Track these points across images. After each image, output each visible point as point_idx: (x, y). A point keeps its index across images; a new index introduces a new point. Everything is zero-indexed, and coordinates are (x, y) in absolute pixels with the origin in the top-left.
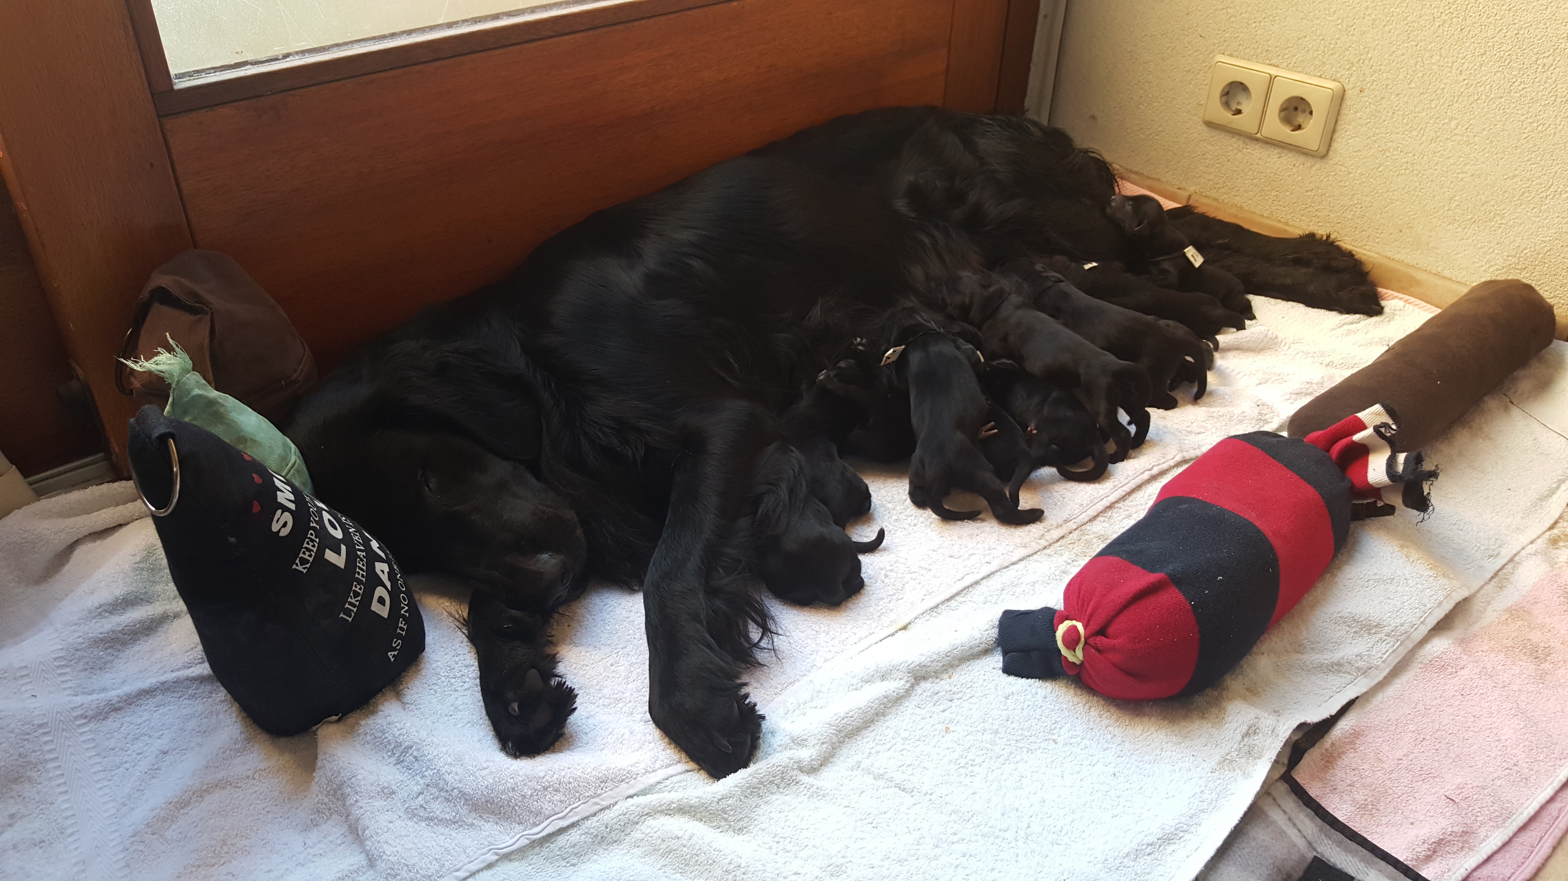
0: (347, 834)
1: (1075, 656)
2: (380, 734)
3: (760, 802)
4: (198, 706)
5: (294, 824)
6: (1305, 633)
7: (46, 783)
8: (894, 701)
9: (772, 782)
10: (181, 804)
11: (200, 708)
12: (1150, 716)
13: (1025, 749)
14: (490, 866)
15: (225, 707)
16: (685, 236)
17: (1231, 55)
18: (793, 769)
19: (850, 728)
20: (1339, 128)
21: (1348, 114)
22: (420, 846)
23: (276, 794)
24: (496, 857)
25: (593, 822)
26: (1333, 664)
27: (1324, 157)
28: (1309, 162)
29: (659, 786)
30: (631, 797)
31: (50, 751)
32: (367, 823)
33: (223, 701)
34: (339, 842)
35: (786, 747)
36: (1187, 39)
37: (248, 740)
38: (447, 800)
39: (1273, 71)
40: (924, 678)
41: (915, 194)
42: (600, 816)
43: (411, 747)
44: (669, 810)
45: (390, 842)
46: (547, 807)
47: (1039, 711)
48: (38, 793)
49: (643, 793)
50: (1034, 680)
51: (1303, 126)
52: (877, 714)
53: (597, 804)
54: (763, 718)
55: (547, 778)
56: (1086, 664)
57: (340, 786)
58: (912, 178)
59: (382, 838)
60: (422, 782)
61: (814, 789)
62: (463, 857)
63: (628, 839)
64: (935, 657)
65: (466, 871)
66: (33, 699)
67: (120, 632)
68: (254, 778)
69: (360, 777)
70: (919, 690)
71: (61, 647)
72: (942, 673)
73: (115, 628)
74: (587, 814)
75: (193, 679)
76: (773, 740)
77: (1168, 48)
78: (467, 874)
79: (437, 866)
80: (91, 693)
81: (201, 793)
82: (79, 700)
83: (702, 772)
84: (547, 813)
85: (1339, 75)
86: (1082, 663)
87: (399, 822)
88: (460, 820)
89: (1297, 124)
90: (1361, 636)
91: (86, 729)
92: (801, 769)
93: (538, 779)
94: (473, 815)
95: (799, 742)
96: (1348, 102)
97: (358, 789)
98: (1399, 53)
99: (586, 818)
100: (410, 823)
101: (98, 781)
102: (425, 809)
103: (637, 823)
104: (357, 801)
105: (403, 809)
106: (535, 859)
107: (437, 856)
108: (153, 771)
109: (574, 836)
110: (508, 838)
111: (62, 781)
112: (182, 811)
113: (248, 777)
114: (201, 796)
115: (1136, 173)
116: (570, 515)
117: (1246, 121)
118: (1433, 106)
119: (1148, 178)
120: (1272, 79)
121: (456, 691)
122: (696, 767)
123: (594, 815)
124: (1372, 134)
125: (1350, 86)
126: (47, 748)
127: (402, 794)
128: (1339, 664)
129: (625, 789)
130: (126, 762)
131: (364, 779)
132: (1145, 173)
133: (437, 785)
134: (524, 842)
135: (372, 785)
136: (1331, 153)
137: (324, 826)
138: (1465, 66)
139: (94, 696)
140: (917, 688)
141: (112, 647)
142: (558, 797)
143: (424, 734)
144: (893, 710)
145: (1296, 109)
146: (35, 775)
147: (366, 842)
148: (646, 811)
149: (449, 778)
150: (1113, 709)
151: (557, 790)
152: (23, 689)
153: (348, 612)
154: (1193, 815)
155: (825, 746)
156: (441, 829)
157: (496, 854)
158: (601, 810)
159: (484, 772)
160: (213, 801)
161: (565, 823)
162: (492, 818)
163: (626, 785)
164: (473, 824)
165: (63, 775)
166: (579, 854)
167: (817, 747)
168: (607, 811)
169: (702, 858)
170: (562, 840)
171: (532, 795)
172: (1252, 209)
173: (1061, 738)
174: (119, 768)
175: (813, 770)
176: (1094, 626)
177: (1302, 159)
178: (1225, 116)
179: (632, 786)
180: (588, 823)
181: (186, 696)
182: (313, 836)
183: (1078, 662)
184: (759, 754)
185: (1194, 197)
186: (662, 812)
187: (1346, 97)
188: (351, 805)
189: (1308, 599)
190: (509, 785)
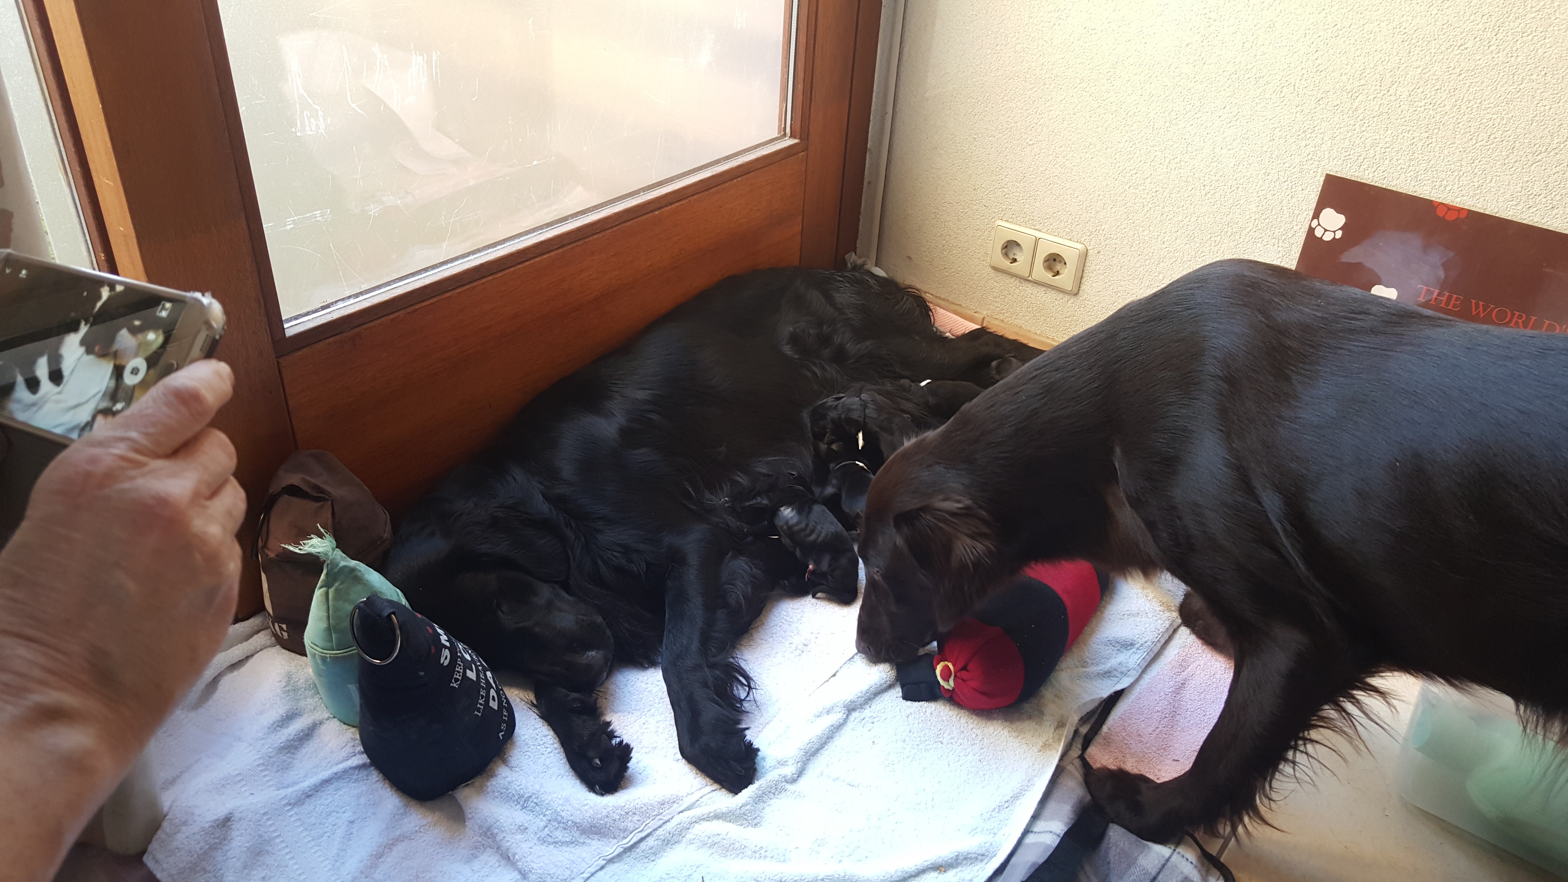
0: (500, 859)
1: (949, 685)
2: (505, 791)
3: (765, 805)
4: (362, 787)
5: (459, 858)
6: (1087, 653)
7: (279, 853)
8: (838, 727)
9: (770, 792)
10: (378, 856)
11: (364, 788)
12: (997, 719)
13: (923, 750)
14: (602, 868)
15: (380, 785)
16: (641, 395)
17: (1007, 221)
18: (782, 782)
19: (813, 749)
20: (1085, 275)
21: (1090, 266)
22: (554, 861)
23: (439, 840)
24: (605, 862)
25: (660, 832)
26: (1106, 673)
27: (1076, 294)
28: (1067, 298)
29: (698, 803)
30: (682, 812)
31: (274, 831)
32: (515, 851)
33: (377, 781)
34: (496, 865)
35: (775, 768)
36: (975, 207)
37: (406, 806)
38: (565, 829)
39: (1038, 234)
40: (854, 710)
41: (795, 340)
42: (664, 827)
43: (531, 797)
44: (708, 818)
45: (535, 861)
46: (631, 826)
47: (929, 723)
48: (275, 860)
49: (688, 808)
50: (923, 703)
51: (1060, 272)
52: (828, 738)
53: (661, 819)
54: (758, 750)
55: (627, 806)
56: (956, 690)
57: (489, 829)
58: (791, 329)
59: (529, 859)
60: (544, 819)
61: (797, 793)
62: (584, 864)
63: (684, 840)
64: (859, 694)
65: (588, 873)
66: (252, 797)
67: (292, 740)
68: (421, 832)
69: (502, 821)
70: (852, 718)
71: (259, 756)
72: (865, 704)
73: (289, 738)
74: (655, 827)
75: (355, 768)
76: (765, 764)
77: (962, 212)
78: (589, 875)
79: (568, 872)
80: (287, 787)
81: (390, 846)
82: (283, 793)
83: (723, 790)
84: (631, 829)
85: (1083, 239)
86: (954, 689)
87: (535, 847)
88: (576, 841)
89: (1055, 270)
90: (1122, 652)
91: (293, 813)
92: (786, 781)
93: (622, 808)
94: (584, 836)
95: (782, 763)
96: (1090, 258)
97: (503, 829)
98: (1122, 227)
99: (656, 829)
100: (543, 847)
101: (311, 848)
102: (551, 836)
103: (689, 828)
104: (504, 837)
105: (536, 839)
106: (629, 859)
107: (568, 866)
108: (348, 836)
109: (650, 842)
110: (608, 849)
111: (288, 850)
112: (381, 860)
113: (417, 831)
114: (390, 849)
115: (944, 300)
116: (599, 619)
117: (1021, 266)
118: (1147, 264)
119: (952, 303)
120: (1037, 240)
121: (543, 754)
122: (719, 787)
123: (660, 827)
124: (1107, 281)
125: (1091, 247)
126: (271, 829)
127: (533, 828)
128: (1109, 672)
129: (676, 808)
130: (326, 832)
131: (505, 822)
132: (950, 299)
133: (556, 820)
134: (620, 850)
135: (511, 825)
136: (1080, 292)
137: (482, 857)
138: (1166, 239)
139: (290, 790)
140: (850, 717)
141: (289, 752)
142: (636, 818)
143: (537, 787)
144: (838, 734)
145: (1055, 260)
146: (270, 848)
147: (518, 863)
148: (694, 820)
149: (563, 814)
150: (974, 717)
151: (634, 814)
152: (243, 789)
153: (478, 710)
154: (1030, 779)
155: (799, 764)
156: (564, 848)
157: (604, 860)
158: (664, 823)
159: (586, 807)
160: (400, 849)
161: (643, 835)
162: (596, 837)
163: (677, 805)
164: (584, 843)
165: (287, 846)
166: (654, 854)
167: (795, 765)
168: (668, 823)
169: (737, 845)
170: (643, 845)
171: (619, 819)
172: (1028, 329)
173: (945, 739)
174: (322, 837)
175: (794, 781)
176: (960, 665)
177: (1061, 295)
178: (1006, 263)
179: (681, 805)
180: (657, 832)
181: (352, 781)
182: (476, 865)
183: (951, 689)
184: (758, 774)
185: (987, 319)
186: (704, 819)
187: (1089, 254)
188: (501, 840)
189: (1087, 629)
190: (604, 814)
